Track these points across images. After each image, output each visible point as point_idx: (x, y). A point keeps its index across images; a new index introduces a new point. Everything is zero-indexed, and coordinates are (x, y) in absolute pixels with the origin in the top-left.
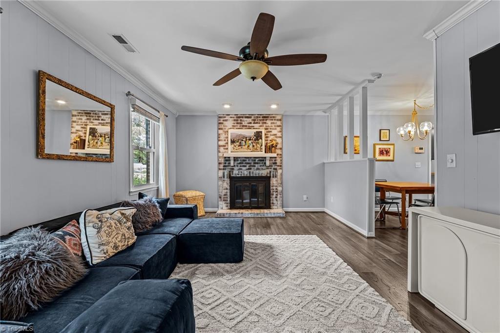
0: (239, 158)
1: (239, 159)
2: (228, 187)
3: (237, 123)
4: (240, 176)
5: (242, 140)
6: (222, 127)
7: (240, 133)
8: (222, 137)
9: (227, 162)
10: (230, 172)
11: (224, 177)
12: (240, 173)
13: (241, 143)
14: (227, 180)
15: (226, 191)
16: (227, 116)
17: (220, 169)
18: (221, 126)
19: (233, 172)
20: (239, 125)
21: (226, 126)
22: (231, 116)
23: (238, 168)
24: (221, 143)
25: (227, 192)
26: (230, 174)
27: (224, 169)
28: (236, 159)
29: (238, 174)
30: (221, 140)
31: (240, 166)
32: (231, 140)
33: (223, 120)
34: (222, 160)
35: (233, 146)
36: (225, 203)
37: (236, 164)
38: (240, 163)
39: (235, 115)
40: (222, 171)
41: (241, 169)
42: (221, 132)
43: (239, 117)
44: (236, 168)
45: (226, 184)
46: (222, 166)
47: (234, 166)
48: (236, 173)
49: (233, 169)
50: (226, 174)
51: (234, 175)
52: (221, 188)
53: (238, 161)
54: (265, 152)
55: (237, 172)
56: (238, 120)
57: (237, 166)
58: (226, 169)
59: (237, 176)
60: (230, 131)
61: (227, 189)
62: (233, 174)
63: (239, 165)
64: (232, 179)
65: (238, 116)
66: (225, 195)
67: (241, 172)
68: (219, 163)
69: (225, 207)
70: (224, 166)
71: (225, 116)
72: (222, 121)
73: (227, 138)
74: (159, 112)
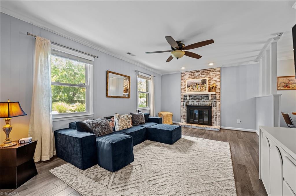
0: (192, 95)
1: (192, 96)
2: (186, 111)
3: (191, 76)
4: (192, 105)
5: (194, 85)
6: (183, 79)
7: (192, 81)
8: (183, 84)
9: (185, 98)
10: (187, 103)
11: (184, 106)
12: (193, 104)
13: (193, 87)
14: (186, 108)
15: (184, 113)
16: (185, 73)
17: (181, 101)
18: (183, 78)
19: (188, 103)
20: (192, 77)
21: (185, 78)
22: (188, 72)
23: (192, 101)
24: (183, 87)
25: (185, 114)
26: (187, 104)
27: (183, 101)
28: (190, 96)
29: (192, 104)
30: (182, 86)
31: (193, 100)
32: (188, 85)
33: (184, 75)
34: (183, 97)
35: (188, 88)
36: (184, 120)
37: (190, 99)
38: (193, 98)
39: (190, 71)
40: (183, 102)
41: (193, 101)
42: (182, 81)
43: (193, 72)
44: (190, 101)
45: (185, 109)
46: (182, 100)
47: (189, 100)
48: (190, 103)
49: (189, 101)
50: (185, 104)
51: (189, 105)
52: (182, 111)
53: (191, 97)
54: (208, 92)
55: (191, 103)
56: (192, 74)
57: (191, 100)
58: (185, 101)
60: (187, 81)
61: (185, 112)
62: (188, 104)
63: (192, 99)
64: (187, 106)
65: (192, 72)
66: (184, 115)
67: (193, 103)
68: (181, 98)
69: (184, 122)
70: (184, 100)
71: (184, 73)
72: (183, 76)
73: (186, 84)
74: (150, 75)
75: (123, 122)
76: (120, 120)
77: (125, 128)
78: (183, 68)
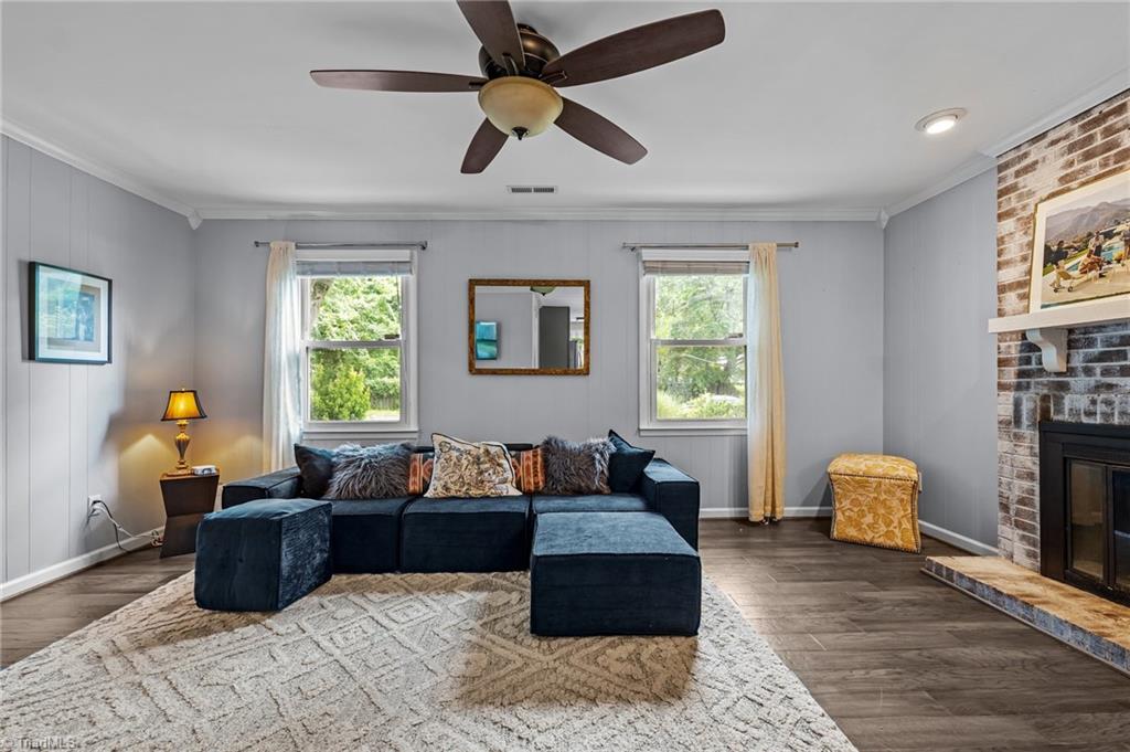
0: (1100, 327)
1: (1099, 336)
2: (1037, 470)
3: (1088, 156)
4: (1099, 420)
5: (1109, 235)
6: (1014, 204)
7: (1095, 204)
8: (1013, 250)
9: (1034, 356)
10: (1045, 398)
11: (1017, 420)
12: (1100, 408)
13: (1099, 250)
14: (1031, 436)
15: (1026, 484)
16: (1033, 148)
17: (1002, 387)
18: (1013, 201)
19: (1059, 401)
20: (1097, 160)
21: (1031, 193)
22: (1052, 136)
23: (1092, 381)
24: (1011, 275)
25: (1031, 492)
26: (1045, 412)
27: (1019, 387)
28: (1073, 337)
29: (1090, 414)
30: (1008, 263)
31: (1106, 372)
32: (1047, 248)
33: (1018, 174)
34: (1013, 349)
35: (1053, 276)
36: (1023, 538)
37: (1078, 360)
38: (1102, 357)
39: (1075, 119)
40: (1011, 395)
41: (1110, 387)
42: (1009, 225)
43: (1104, 117)
44: (1079, 382)
45: (1027, 455)
46: (1010, 376)
47: (1071, 371)
48: (1076, 405)
49: (1064, 387)
50: (1026, 407)
51: (1065, 417)
52: (1007, 468)
53: (1091, 343)
55: (1083, 402)
56: (1091, 138)
57: (1088, 372)
58: (1028, 387)
59: (1085, 420)
60: (1045, 211)
61: (1031, 476)
62: (1059, 411)
63: (1098, 367)
64: (1048, 429)
65: (1095, 114)
66: (1022, 501)
67: (1108, 403)
68: (1002, 363)
69: (1020, 556)
70: (1021, 374)
71: (1024, 150)
72: (1010, 181)
73: (1031, 245)
74: (747, 248)
75: (450, 470)
76: (442, 460)
77: (453, 493)
78: (941, 127)
